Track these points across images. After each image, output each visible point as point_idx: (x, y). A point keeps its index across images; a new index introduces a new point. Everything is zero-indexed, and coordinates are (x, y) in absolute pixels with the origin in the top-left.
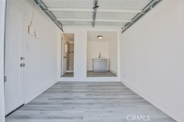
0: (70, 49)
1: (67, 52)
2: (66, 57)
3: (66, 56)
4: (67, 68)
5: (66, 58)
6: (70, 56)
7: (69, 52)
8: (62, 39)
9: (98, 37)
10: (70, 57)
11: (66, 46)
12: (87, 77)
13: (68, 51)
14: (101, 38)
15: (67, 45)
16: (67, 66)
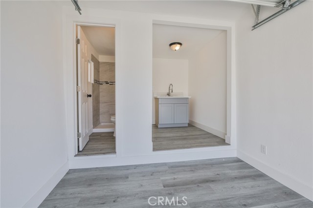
0: (100, 75)
1: (93, 82)
2: (90, 96)
3: (90, 93)
4: (93, 123)
5: (90, 99)
6: (101, 90)
7: (97, 82)
8: (78, 42)
9: (171, 45)
10: (101, 94)
11: (91, 66)
12: (154, 150)
13: (95, 80)
14: (177, 47)
15: (93, 63)
16: (94, 116)
